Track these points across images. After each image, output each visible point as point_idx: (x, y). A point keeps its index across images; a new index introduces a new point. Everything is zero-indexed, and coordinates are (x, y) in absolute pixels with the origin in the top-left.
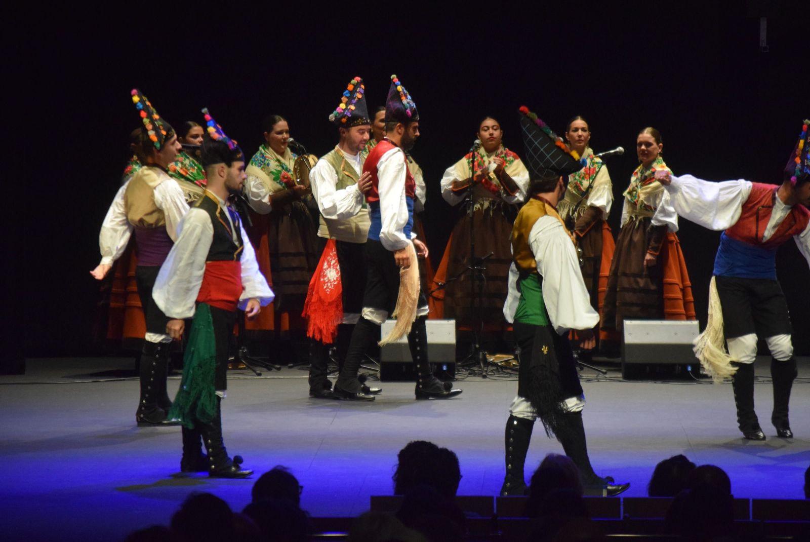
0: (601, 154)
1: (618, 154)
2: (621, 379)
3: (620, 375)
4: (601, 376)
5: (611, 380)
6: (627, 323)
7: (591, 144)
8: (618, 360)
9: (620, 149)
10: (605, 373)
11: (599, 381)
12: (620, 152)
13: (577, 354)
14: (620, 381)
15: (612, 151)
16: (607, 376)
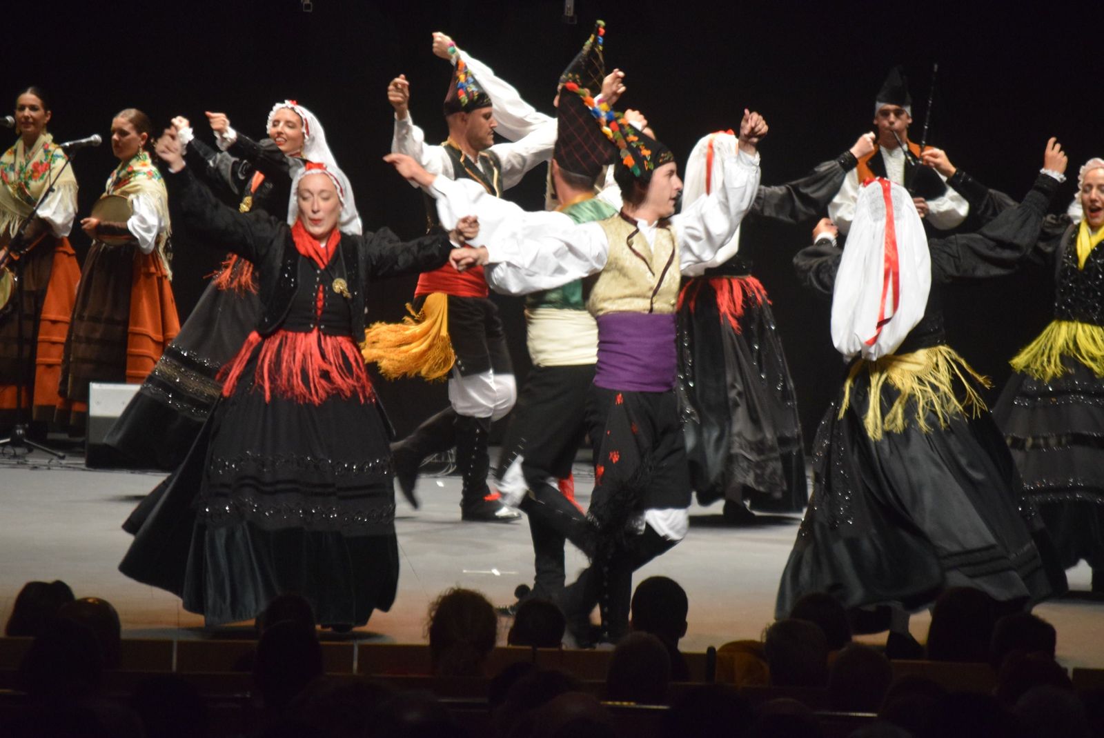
0: (67, 144)
1: (93, 145)
2: (83, 467)
3: (82, 461)
4: (55, 461)
5: (68, 467)
6: (94, 387)
7: (50, 128)
8: (80, 440)
9: (96, 137)
10: (63, 458)
11: (49, 469)
12: (96, 142)
13: (24, 429)
14: (83, 470)
15: (84, 141)
16: (64, 462)
